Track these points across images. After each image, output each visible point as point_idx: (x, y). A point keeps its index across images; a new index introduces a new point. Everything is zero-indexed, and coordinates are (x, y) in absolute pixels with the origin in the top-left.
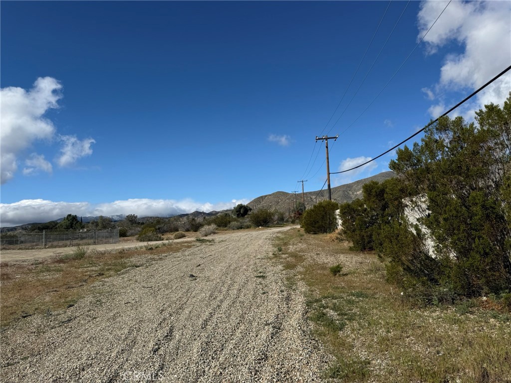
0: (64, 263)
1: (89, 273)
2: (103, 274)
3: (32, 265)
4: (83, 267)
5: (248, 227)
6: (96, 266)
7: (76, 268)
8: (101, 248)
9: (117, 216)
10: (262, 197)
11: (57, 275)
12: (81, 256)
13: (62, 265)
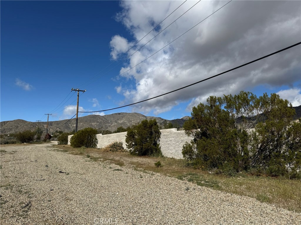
5: (13, 143)
10: (4, 122)
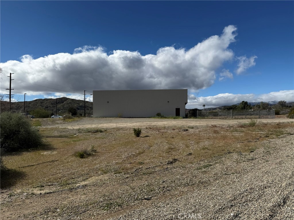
0: (244, 128)
1: (259, 135)
2: (268, 137)
3: (228, 127)
4: (255, 131)
6: (263, 131)
7: (251, 131)
8: (265, 121)
9: (272, 101)
11: (242, 134)
12: (253, 125)
13: (243, 129)
